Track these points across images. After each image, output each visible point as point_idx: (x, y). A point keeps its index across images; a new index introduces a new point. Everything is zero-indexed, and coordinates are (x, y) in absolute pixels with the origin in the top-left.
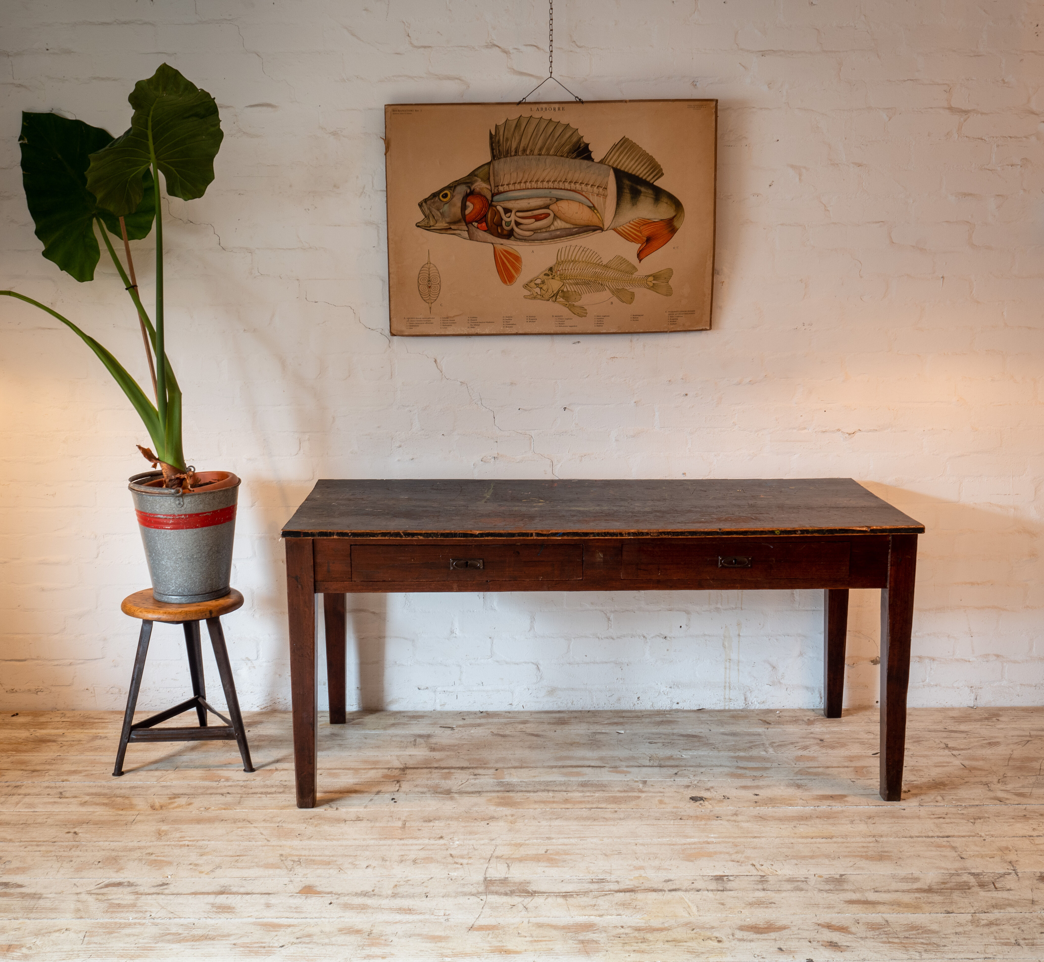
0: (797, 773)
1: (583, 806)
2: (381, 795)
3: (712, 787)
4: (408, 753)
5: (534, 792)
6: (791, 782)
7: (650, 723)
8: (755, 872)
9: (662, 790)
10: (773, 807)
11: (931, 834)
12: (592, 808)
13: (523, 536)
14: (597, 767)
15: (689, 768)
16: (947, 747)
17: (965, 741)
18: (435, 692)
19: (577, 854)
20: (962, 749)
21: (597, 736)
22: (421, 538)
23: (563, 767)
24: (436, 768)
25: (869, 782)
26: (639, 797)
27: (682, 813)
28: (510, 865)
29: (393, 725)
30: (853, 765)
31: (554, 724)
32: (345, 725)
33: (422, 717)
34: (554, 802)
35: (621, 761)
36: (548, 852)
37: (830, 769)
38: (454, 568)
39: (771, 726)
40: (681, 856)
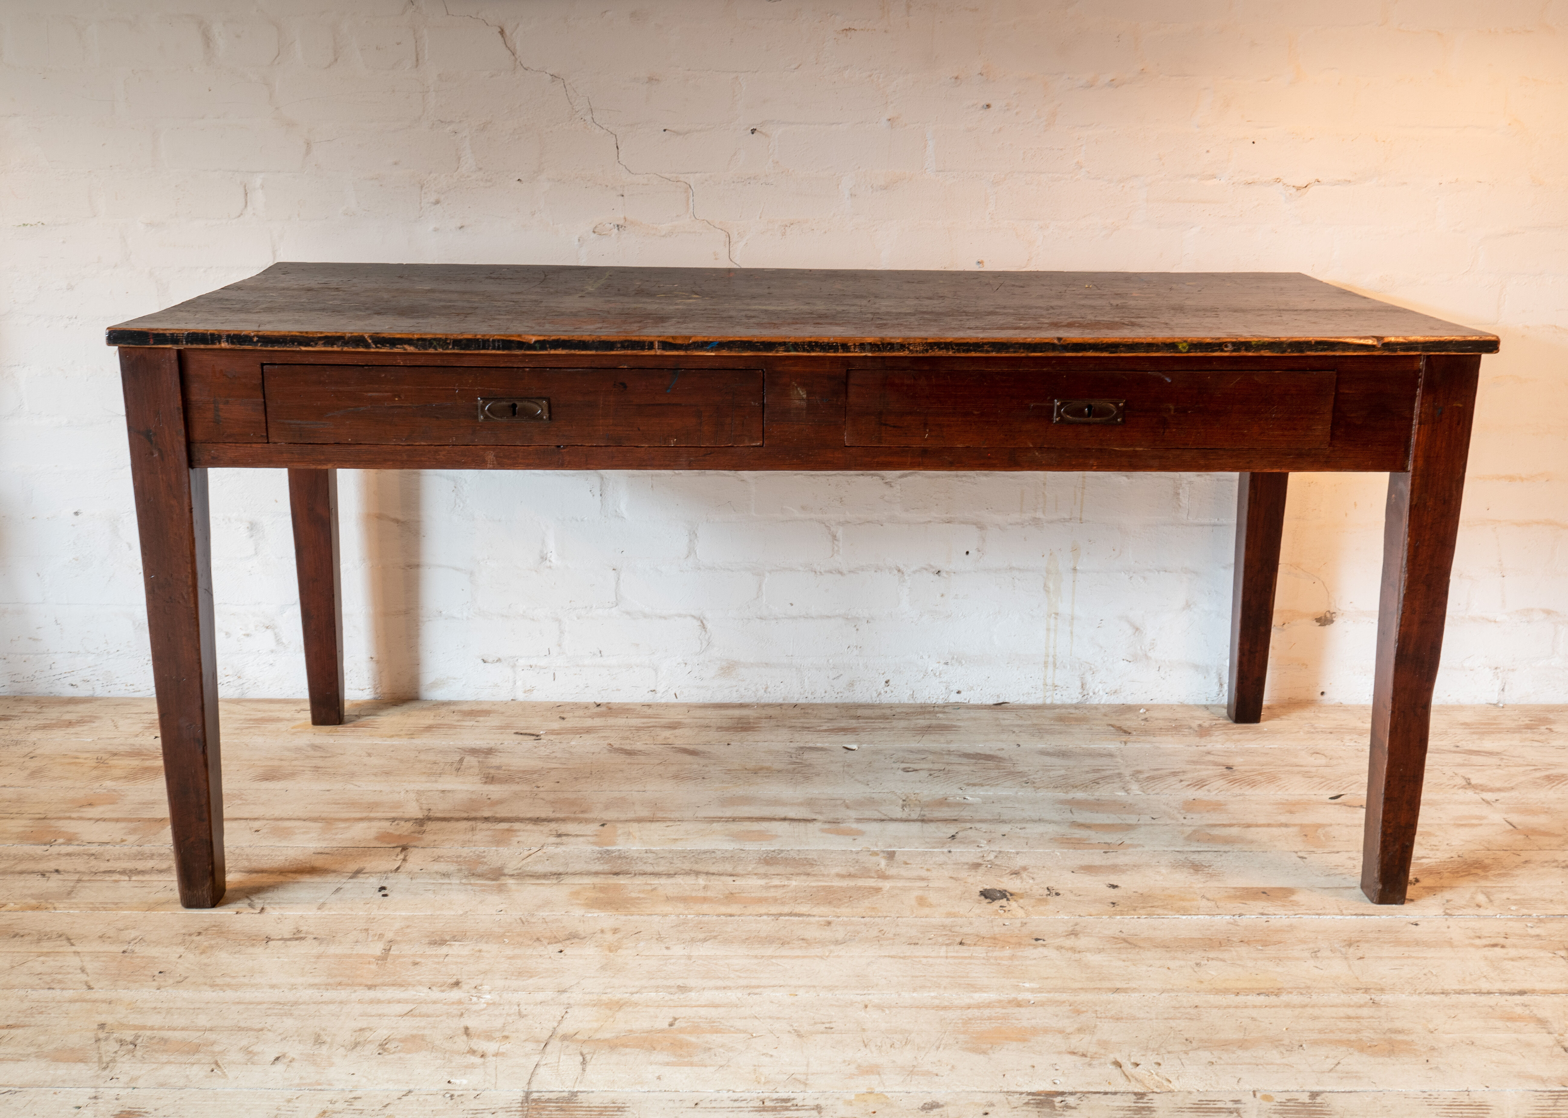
0: (1189, 838)
1: (763, 910)
2: (361, 879)
3: (1025, 869)
4: (440, 787)
5: (669, 875)
6: (1181, 857)
7: (906, 729)
8: (1121, 1085)
9: (924, 873)
10: (1150, 915)
11: (1485, 986)
12: (781, 915)
13: (633, 348)
14: (799, 820)
15: (978, 825)
16: (1469, 784)
17: (1499, 771)
18: (514, 666)
19: (739, 1031)
20: (1499, 790)
21: (807, 756)
22: (410, 349)
23: (734, 820)
24: (486, 819)
25: (1334, 859)
26: (878, 890)
27: (965, 930)
28: (588, 1057)
29: (429, 728)
30: (1297, 822)
31: (728, 729)
32: (340, 728)
33: (486, 713)
34: (705, 900)
35: (848, 807)
36: (677, 1024)
37: (1253, 829)
38: (486, 417)
39: (1132, 738)
40: (961, 1037)
